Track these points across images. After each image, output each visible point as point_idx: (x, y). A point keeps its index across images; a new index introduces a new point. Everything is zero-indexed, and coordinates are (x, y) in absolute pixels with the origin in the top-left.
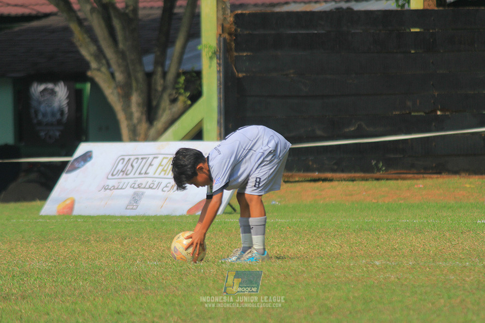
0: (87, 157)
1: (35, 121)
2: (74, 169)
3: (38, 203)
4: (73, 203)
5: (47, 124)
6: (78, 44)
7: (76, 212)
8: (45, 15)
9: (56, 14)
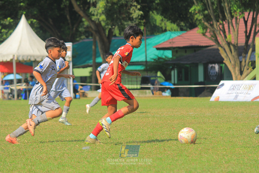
0: (223, 85)
2: (219, 88)
3: (209, 97)
4: (219, 98)
5: (213, 76)
6: (221, 53)
8: (212, 46)
9: (215, 45)
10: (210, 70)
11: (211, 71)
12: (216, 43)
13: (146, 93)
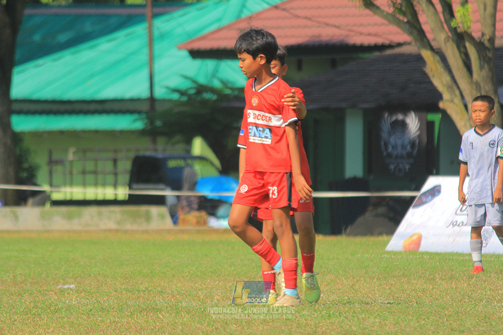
0: (435, 191)
1: (385, 153)
2: (421, 203)
3: (384, 238)
4: (420, 238)
5: (397, 157)
6: (430, 75)
7: (422, 248)
8: (399, 45)
9: (409, 44)
10: (390, 134)
11: (392, 140)
12: (411, 34)
13: (148, 218)
